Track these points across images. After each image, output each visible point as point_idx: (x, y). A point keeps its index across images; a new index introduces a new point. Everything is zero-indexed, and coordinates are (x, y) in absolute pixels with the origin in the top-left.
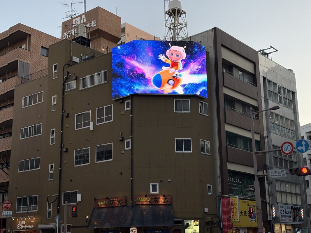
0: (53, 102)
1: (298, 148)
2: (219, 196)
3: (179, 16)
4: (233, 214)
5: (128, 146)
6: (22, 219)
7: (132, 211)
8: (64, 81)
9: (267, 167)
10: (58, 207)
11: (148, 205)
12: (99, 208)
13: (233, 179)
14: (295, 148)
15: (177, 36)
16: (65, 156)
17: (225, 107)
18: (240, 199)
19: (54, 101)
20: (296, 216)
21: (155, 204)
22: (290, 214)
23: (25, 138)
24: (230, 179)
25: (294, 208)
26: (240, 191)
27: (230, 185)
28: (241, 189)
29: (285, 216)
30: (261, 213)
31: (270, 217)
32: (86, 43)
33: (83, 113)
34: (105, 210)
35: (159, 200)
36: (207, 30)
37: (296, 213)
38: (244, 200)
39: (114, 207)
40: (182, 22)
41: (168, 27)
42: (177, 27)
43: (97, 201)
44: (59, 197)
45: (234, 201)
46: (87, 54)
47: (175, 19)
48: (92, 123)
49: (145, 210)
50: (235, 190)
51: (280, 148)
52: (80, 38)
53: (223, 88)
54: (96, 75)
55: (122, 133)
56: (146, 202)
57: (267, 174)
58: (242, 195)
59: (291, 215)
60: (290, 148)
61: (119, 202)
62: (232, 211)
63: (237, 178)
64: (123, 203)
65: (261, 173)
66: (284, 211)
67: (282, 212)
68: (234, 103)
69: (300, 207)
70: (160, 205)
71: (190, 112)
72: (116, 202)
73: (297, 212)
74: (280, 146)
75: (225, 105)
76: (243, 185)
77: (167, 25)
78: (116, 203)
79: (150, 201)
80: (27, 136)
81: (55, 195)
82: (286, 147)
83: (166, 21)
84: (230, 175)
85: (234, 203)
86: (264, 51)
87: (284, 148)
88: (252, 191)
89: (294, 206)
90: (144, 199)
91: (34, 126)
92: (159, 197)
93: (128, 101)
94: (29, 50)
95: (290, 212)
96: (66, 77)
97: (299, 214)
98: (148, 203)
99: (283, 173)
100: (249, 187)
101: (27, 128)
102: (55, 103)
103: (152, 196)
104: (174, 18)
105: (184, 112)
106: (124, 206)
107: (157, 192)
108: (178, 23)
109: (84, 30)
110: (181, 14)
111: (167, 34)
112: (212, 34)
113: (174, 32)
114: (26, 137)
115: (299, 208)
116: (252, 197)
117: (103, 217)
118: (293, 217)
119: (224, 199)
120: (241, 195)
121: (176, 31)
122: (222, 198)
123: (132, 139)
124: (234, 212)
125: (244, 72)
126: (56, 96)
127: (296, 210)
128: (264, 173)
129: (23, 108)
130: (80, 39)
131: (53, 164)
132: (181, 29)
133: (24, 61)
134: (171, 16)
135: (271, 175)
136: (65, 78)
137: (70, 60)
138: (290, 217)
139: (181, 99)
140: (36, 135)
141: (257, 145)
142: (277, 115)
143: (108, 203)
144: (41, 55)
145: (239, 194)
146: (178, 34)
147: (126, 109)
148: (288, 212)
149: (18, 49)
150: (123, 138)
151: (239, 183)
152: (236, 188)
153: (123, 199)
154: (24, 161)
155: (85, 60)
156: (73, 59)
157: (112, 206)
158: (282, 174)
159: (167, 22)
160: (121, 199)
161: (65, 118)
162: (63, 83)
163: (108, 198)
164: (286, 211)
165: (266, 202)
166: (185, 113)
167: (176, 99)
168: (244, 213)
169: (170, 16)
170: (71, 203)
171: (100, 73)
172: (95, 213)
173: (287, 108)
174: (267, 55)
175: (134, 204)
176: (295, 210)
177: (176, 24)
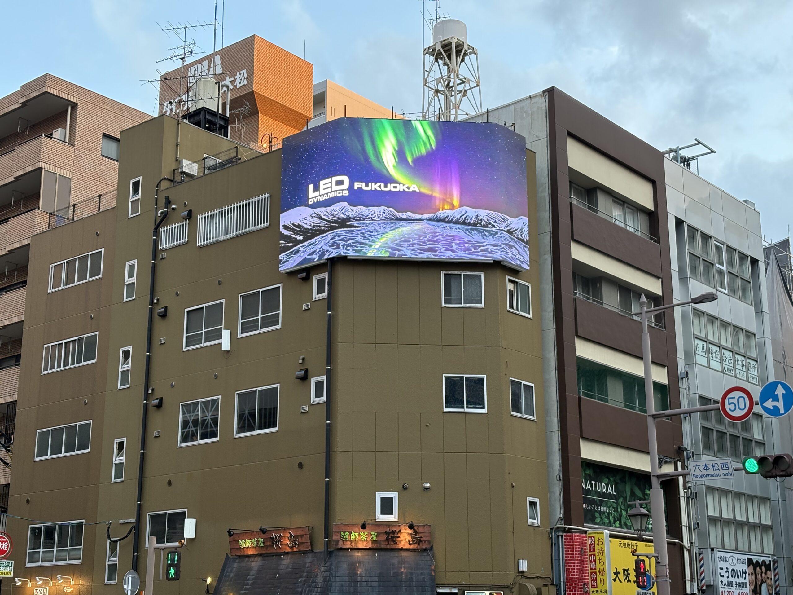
0: (129, 278)
1: (764, 405)
2: (558, 528)
3: (460, 60)
4: (594, 576)
5: (319, 394)
6: (41, 582)
7: (326, 565)
8: (157, 223)
9: (685, 453)
10: (134, 553)
11: (370, 549)
12: (239, 556)
13: (595, 484)
14: (757, 404)
15: (453, 112)
16: (156, 419)
17: (575, 294)
18: (612, 536)
19: (131, 275)
20: (762, 583)
21: (388, 547)
22: (745, 578)
23: (55, 370)
24: (588, 483)
25: (754, 562)
26: (614, 517)
27: (586, 501)
28: (616, 511)
29: (732, 582)
30: (668, 574)
31: (692, 587)
32: (218, 125)
33: (204, 305)
34: (256, 564)
35: (399, 537)
36: (532, 93)
37: (761, 575)
38: (623, 541)
39: (281, 554)
40: (469, 76)
41: (432, 89)
42: (456, 88)
43: (237, 539)
44: (137, 528)
45: (597, 542)
46: (219, 154)
47: (449, 68)
48: (228, 332)
49: (360, 562)
50: (600, 513)
51: (718, 403)
52: (203, 112)
53: (570, 246)
54: (240, 206)
55: (303, 359)
56: (365, 543)
57: (686, 471)
58: (618, 525)
59: (747, 581)
60: (744, 403)
61: (294, 542)
62: (591, 569)
63: (607, 481)
64: (302, 543)
65: (668, 469)
66: (730, 571)
67: (723, 572)
68: (598, 285)
69: (770, 559)
70: (402, 549)
71: (483, 305)
72: (284, 542)
73: (762, 572)
74: (719, 399)
75: (575, 289)
76: (621, 499)
77: (429, 82)
78: (286, 545)
79: (374, 539)
80: (59, 366)
81: (128, 521)
82: (735, 401)
83: (426, 73)
84: (588, 472)
85: (596, 547)
86: (680, 152)
87: (730, 404)
88: (643, 515)
89: (755, 559)
90: (359, 535)
91: (76, 338)
92: (398, 531)
93: (320, 276)
94: (71, 143)
95: (745, 573)
96: (162, 213)
97: (768, 578)
98: (369, 545)
99: (725, 468)
100: (638, 505)
101: (59, 344)
102: (134, 280)
103: (379, 526)
104: (448, 65)
105: (468, 305)
106: (305, 552)
107: (393, 517)
108: (458, 78)
109: (213, 93)
110: (465, 54)
111: (429, 105)
112: (544, 106)
113: (447, 99)
114: (57, 368)
115: (768, 563)
116: (644, 533)
117: (250, 582)
118: (753, 587)
119: (569, 536)
120: (615, 527)
121: (453, 99)
122: (564, 534)
123: (329, 374)
124: (597, 571)
125: (626, 205)
126: (135, 262)
127: (761, 569)
128: (676, 468)
129: (50, 291)
130: (201, 116)
131: (124, 439)
132: (464, 93)
133: (57, 170)
134: (439, 60)
135: (693, 473)
136: (159, 215)
137: (175, 170)
138: (744, 585)
139: (459, 273)
140: (83, 363)
141: (659, 396)
142: (712, 319)
143: (264, 543)
144: (102, 155)
145: (610, 524)
146: (457, 107)
147: (315, 296)
148: (739, 573)
149: (44, 139)
150: (306, 371)
151: (610, 496)
152: (603, 509)
153: (302, 533)
154: (49, 431)
155: (213, 168)
156: (182, 167)
157: (275, 551)
158: (723, 472)
159: (428, 75)
160: (300, 533)
161: (156, 317)
162: (154, 227)
163: (263, 531)
164: (733, 570)
165: (682, 547)
166: (470, 308)
167: (446, 272)
168: (624, 575)
169: (436, 60)
170: (167, 542)
171: (249, 203)
172: (230, 569)
173: (740, 299)
174: (686, 161)
175: (333, 547)
176: (758, 569)
177: (452, 81)
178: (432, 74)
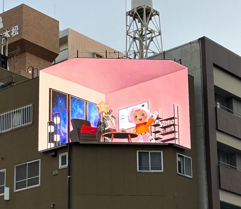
3: (149, 18)
15: (145, 51)
17: (219, 163)
32: (1, 62)
40: (154, 29)
41: (132, 37)
42: (146, 36)
47: (142, 24)
48: (8, 189)
53: (216, 134)
54: (15, 112)
55: (54, 205)
71: (162, 171)
75: (219, 160)
77: (130, 33)
83: (128, 27)
93: (63, 154)
104: (141, 22)
105: (153, 171)
108: (147, 30)
110: (152, 15)
111: (130, 47)
112: (199, 48)
113: (141, 43)
121: (144, 43)
132: (151, 39)
134: (136, 19)
139: (148, 151)
146: (147, 48)
147: (60, 166)
159: (129, 29)
166: (154, 173)
167: (140, 151)
169: (134, 19)
171: (20, 110)
177: (144, 32)
178: (132, 27)
